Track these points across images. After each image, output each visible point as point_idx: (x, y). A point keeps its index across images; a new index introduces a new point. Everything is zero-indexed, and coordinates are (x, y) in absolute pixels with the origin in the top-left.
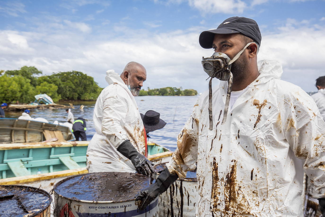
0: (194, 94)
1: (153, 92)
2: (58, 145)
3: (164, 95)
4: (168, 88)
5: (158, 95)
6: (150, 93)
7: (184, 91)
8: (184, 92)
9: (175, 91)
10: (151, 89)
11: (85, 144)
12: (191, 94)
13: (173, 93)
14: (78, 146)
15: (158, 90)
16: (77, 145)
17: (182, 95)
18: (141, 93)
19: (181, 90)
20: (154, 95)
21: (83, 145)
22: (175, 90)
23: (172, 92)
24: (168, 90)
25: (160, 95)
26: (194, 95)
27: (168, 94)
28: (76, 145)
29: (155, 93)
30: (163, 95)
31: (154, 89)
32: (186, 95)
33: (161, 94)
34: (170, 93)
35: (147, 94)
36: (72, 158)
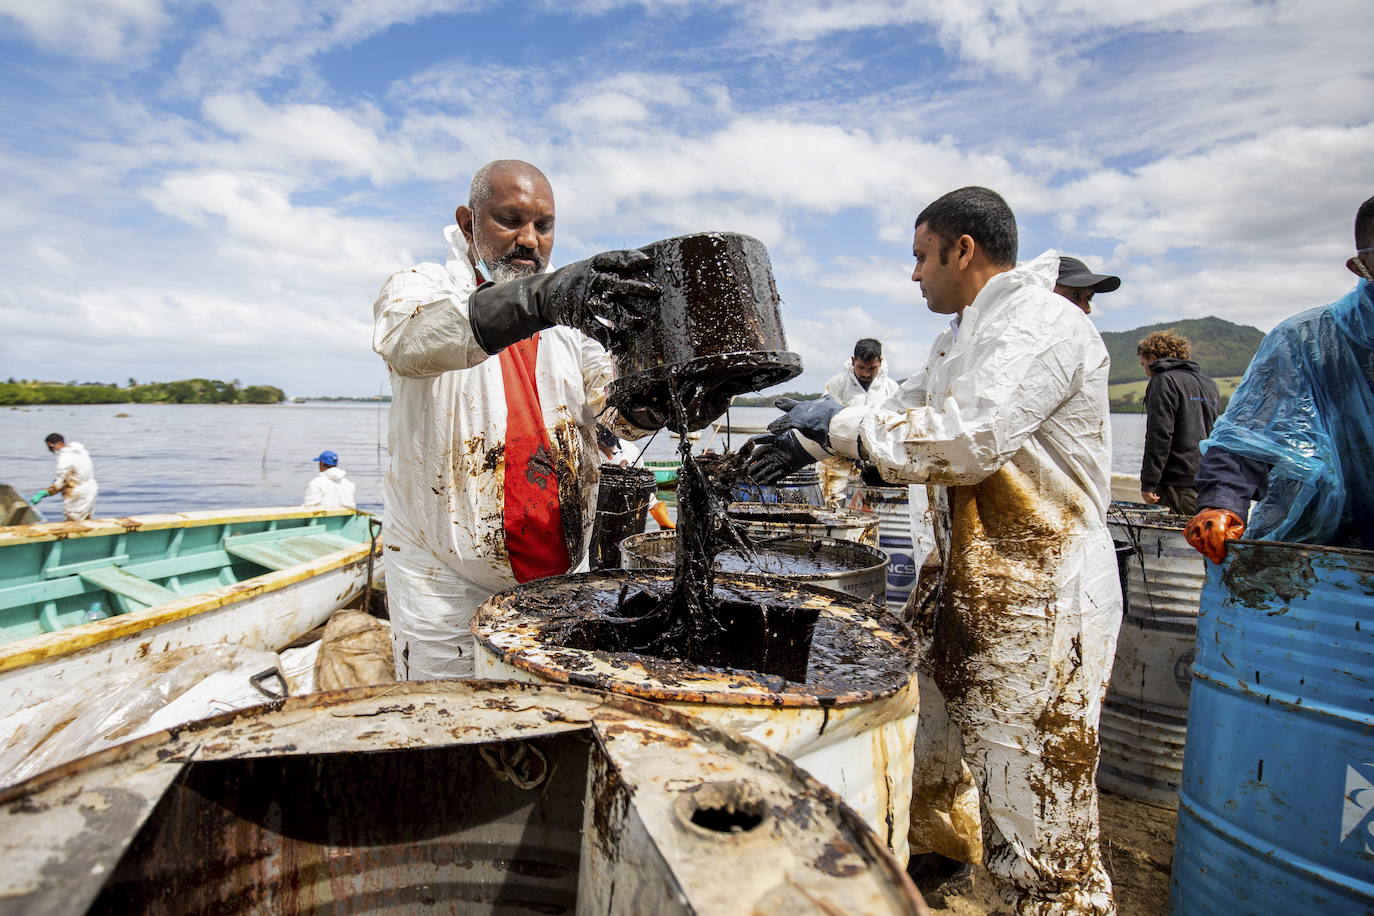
0: (275, 398)
1: (147, 393)
2: (78, 532)
3: (184, 400)
4: (196, 381)
5: (164, 400)
6: (137, 396)
7: (246, 391)
8: (244, 394)
9: (220, 390)
10: (141, 382)
11: (163, 524)
12: (268, 398)
13: (212, 395)
14: (141, 529)
15: (164, 387)
16: (138, 526)
17: (241, 402)
18: (109, 396)
19: (236, 387)
20: (151, 401)
21: (159, 525)
22: (219, 387)
23: (208, 393)
24: (197, 387)
25: (172, 403)
26: (274, 403)
27: (197, 399)
28: (136, 527)
29: (154, 395)
30: (180, 401)
31: (149, 384)
32: (251, 402)
33: (173, 398)
34: (202, 396)
35: (129, 398)
36: (123, 568)
